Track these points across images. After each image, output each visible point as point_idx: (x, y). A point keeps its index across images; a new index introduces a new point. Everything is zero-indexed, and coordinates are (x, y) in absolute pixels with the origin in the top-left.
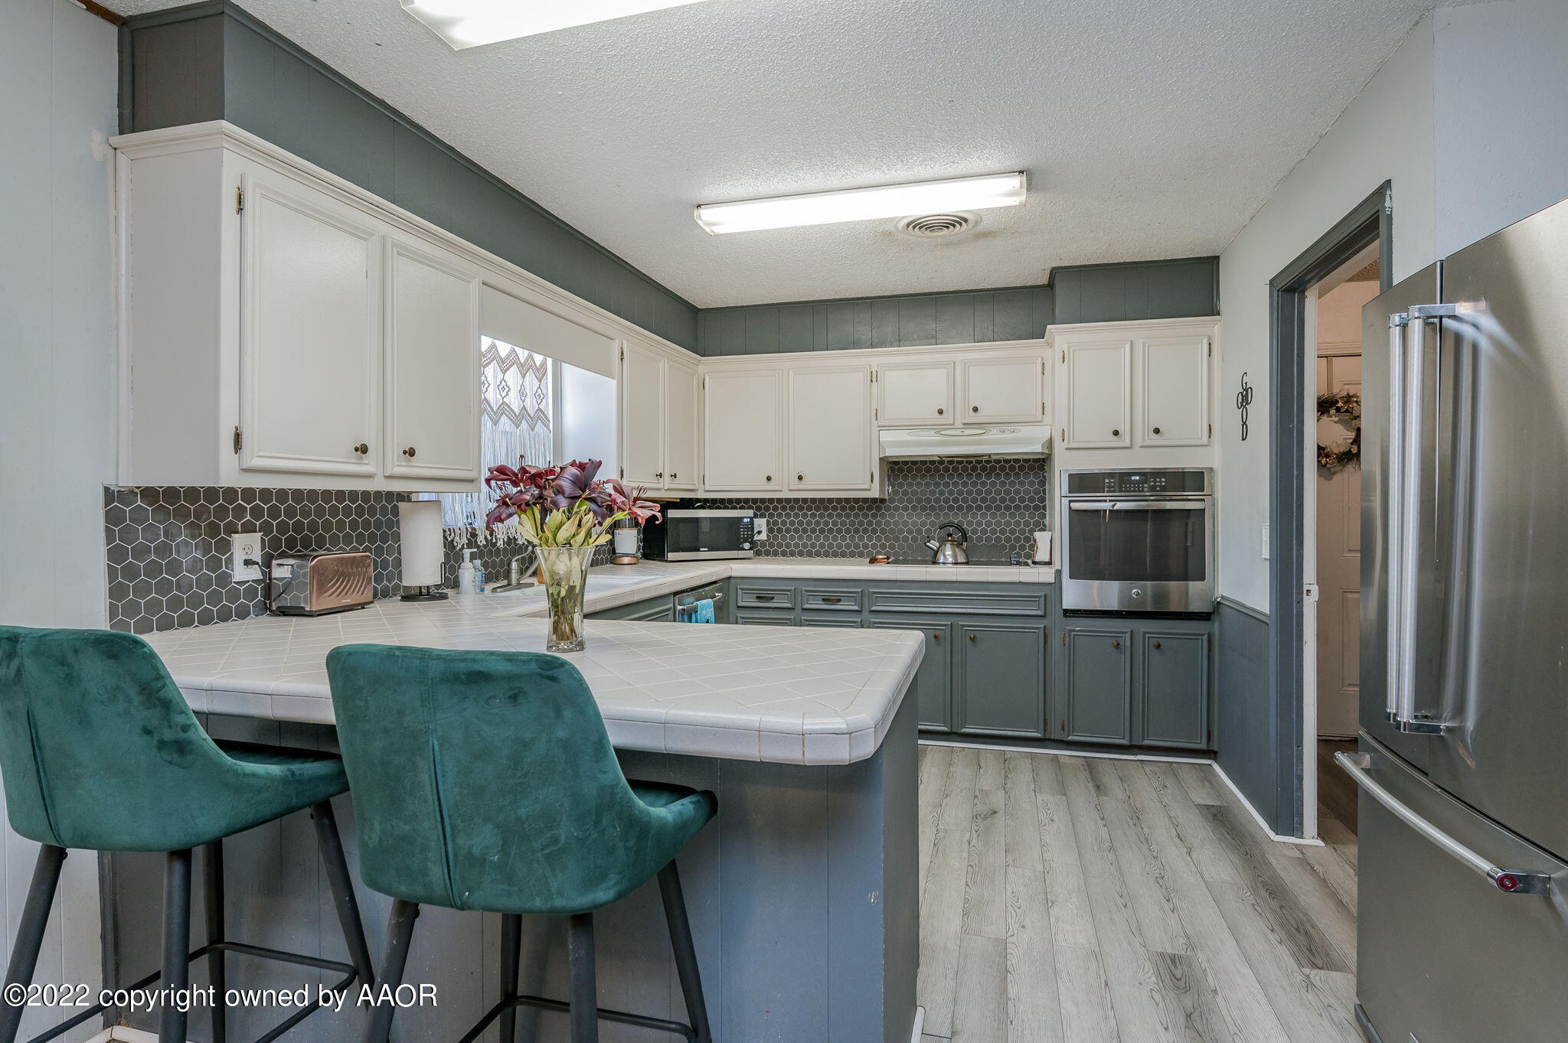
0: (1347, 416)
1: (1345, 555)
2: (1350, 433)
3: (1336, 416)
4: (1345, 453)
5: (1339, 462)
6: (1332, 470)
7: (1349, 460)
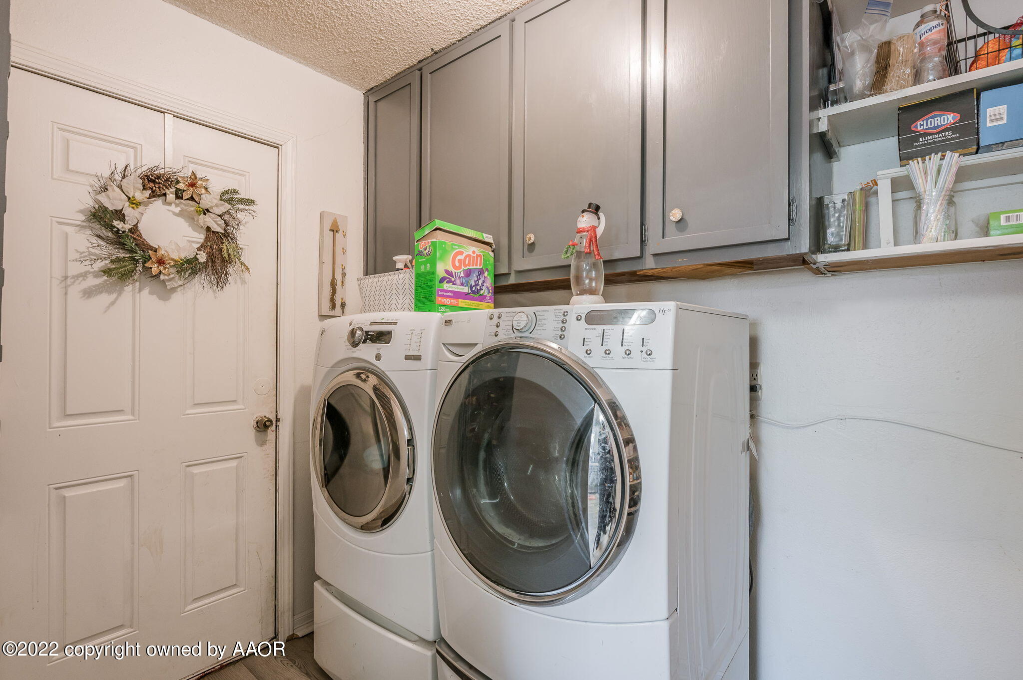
0: (191, 207)
1: (188, 412)
2: (196, 234)
3: (177, 205)
4: (188, 261)
5: (178, 272)
6: (169, 285)
7: (194, 273)
